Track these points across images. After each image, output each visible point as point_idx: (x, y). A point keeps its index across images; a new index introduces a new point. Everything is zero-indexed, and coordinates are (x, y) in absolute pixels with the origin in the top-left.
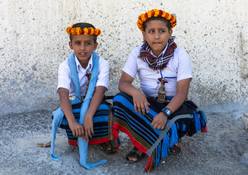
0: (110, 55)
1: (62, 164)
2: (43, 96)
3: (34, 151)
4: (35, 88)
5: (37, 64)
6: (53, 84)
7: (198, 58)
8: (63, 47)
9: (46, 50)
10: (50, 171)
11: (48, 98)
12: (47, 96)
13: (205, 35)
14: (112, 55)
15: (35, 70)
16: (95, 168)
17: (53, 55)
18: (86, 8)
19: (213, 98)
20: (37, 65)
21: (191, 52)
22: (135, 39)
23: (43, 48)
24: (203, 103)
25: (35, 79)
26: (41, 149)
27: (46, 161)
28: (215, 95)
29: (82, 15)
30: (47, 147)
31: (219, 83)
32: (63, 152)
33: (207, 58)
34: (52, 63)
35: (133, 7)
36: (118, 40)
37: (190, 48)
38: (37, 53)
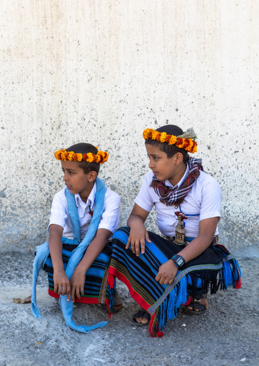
0: (106, 177)
1: (48, 326)
2: (14, 232)
3: (9, 309)
4: (3, 221)
5: (6, 189)
6: (29, 216)
7: (226, 183)
8: (43, 166)
9: (19, 169)
10: (33, 336)
11: (21, 235)
12: (19, 233)
13: (235, 152)
14: (109, 178)
15: (3, 197)
16: (92, 332)
17: (28, 177)
18: (75, 113)
19: (246, 238)
20: (6, 191)
21: (217, 175)
22: (140, 156)
23: (14, 167)
24: (232, 244)
25: (3, 209)
26: (18, 305)
27: (26, 322)
28: (249, 233)
29: (69, 123)
30: (25, 303)
31: (254, 217)
32: (49, 310)
33: (238, 183)
34: (27, 187)
35: (139, 113)
36: (118, 158)
37: (215, 169)
38: (7, 174)
